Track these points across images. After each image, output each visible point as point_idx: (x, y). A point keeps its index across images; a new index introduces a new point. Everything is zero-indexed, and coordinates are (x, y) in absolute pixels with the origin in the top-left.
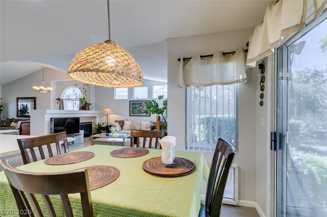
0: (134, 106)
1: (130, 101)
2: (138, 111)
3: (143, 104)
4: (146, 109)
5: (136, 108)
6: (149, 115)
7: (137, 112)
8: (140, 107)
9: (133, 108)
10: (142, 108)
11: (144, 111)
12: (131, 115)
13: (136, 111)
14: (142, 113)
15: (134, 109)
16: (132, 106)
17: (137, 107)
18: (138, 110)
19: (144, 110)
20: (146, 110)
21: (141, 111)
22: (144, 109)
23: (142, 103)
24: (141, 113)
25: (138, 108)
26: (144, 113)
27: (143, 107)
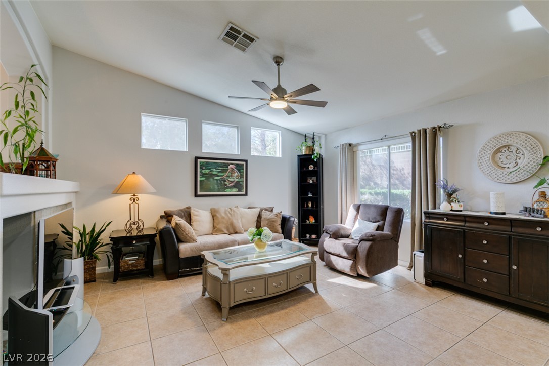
0: (207, 171)
1: (197, 158)
2: (217, 184)
3: (231, 166)
4: (236, 180)
5: (212, 175)
6: (244, 193)
7: (216, 187)
8: (222, 174)
9: (203, 175)
10: (227, 176)
11: (232, 184)
12: (199, 193)
13: (212, 183)
14: (228, 188)
15: (207, 178)
16: (200, 172)
17: (214, 173)
18: (217, 180)
19: (232, 182)
20: (237, 182)
21: (226, 185)
22: (232, 180)
23: (229, 164)
24: (225, 187)
25: (218, 176)
26: (232, 187)
27: (230, 174)
